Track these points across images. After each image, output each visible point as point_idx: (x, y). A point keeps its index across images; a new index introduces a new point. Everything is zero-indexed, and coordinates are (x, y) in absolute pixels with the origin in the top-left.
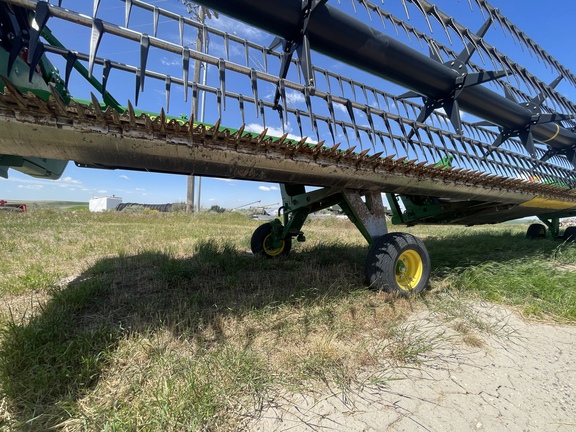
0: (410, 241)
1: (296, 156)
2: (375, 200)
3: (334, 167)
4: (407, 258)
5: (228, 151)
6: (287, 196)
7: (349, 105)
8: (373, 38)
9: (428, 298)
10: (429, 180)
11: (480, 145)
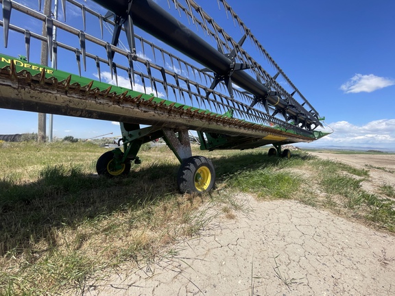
0: (203, 161)
1: (122, 104)
2: (184, 136)
3: (152, 113)
4: (202, 171)
5: (58, 95)
6: (125, 131)
7: (163, 71)
8: (180, 29)
9: (213, 195)
10: (215, 124)
11: (242, 105)
